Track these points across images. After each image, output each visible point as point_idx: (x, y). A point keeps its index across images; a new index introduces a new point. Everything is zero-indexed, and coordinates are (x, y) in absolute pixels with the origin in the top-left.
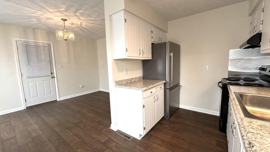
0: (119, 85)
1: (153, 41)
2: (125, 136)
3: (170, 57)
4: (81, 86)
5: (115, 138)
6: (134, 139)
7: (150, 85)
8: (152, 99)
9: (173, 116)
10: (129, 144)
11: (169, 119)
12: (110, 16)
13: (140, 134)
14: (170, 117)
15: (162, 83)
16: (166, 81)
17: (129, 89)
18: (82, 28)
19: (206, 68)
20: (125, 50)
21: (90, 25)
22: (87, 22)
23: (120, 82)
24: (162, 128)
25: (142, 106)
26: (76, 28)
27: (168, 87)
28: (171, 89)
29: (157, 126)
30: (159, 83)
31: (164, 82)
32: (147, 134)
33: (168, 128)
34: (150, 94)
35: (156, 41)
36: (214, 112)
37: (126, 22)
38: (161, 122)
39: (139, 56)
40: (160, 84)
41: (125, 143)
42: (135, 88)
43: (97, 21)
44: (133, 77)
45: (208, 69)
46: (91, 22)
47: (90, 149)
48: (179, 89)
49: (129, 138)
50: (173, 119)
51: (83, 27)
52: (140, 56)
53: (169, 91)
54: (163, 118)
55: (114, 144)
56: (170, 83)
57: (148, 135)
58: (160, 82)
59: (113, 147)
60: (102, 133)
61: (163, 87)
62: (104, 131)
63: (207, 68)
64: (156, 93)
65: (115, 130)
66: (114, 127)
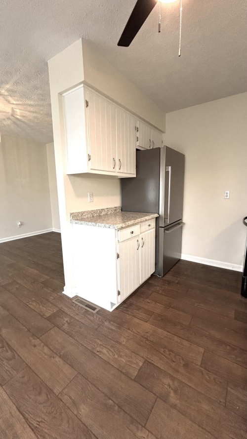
0: (77, 220)
1: (138, 145)
2: (86, 306)
3: (167, 173)
4: (19, 224)
5: (71, 308)
6: (102, 311)
7: (130, 220)
8: (134, 243)
9: (170, 272)
10: (92, 318)
11: (164, 278)
12: (60, 94)
13: (111, 303)
14: (164, 275)
15: (153, 218)
16: (159, 214)
17: (93, 227)
18: (15, 120)
19: (226, 195)
20: (87, 158)
21: (31, 116)
22: (22, 108)
23: (80, 215)
24: (150, 292)
25: (115, 256)
26: (4, 119)
27: (162, 224)
28: (167, 228)
29: (142, 289)
30: (147, 218)
31: (156, 215)
32: (124, 302)
33: (161, 292)
34: (130, 236)
35: (144, 145)
36: (236, 265)
37: (87, 106)
38: (150, 282)
39: (112, 169)
40: (149, 220)
41: (87, 317)
42: (103, 225)
43: (42, 108)
44: (104, 207)
45: (228, 195)
46: (32, 109)
47: (24, 328)
48: (182, 228)
49: (94, 309)
50: (168, 277)
51: (18, 119)
52: (114, 170)
53: (164, 232)
54: (152, 275)
55: (66, 319)
56: (166, 218)
57: (127, 304)
58: (149, 216)
59: (63, 325)
60: (47, 300)
61: (153, 224)
62: (51, 297)
63: (227, 193)
64: (141, 233)
65: (71, 296)
66: (69, 291)
